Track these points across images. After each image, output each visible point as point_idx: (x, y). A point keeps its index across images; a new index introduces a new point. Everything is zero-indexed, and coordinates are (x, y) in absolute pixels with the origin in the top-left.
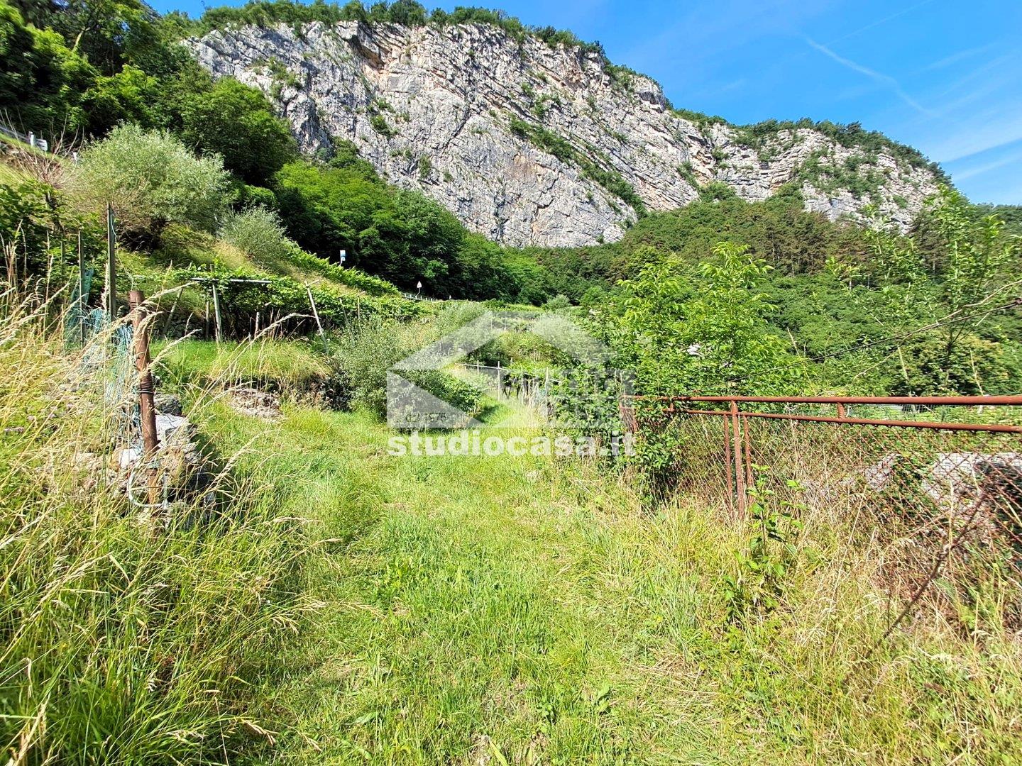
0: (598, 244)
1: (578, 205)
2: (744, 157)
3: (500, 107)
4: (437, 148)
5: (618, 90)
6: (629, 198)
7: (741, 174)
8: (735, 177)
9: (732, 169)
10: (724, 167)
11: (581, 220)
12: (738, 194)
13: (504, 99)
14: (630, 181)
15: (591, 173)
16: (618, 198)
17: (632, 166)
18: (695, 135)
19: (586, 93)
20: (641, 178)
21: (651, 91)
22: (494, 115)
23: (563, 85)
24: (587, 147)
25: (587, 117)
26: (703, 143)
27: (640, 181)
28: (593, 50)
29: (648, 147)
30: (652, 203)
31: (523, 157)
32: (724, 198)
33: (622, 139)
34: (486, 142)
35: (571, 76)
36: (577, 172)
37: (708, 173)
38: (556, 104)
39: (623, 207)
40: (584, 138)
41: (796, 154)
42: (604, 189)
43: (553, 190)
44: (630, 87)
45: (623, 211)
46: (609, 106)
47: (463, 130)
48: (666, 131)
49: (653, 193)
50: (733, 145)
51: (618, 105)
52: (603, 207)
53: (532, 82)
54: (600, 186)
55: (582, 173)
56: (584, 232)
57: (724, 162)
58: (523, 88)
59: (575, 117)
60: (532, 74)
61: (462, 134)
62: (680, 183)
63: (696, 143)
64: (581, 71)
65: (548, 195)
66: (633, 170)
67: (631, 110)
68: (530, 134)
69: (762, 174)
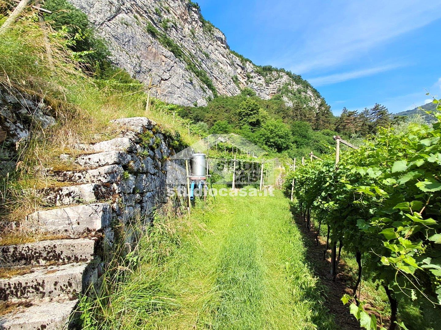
0: (194, 106)
1: (185, 83)
2: (259, 79)
3: (141, 16)
4: (94, 23)
5: (206, 31)
6: (210, 86)
7: (258, 86)
8: (255, 87)
9: (254, 83)
10: (251, 82)
11: (186, 92)
12: (257, 95)
13: (144, 12)
14: (210, 78)
15: (191, 67)
16: (205, 85)
17: (211, 71)
18: (239, 64)
19: (190, 27)
20: (216, 78)
21: (221, 37)
22: (137, 18)
23: (178, 18)
24: (190, 54)
25: (190, 39)
26: (243, 69)
27: (215, 79)
28: (195, 7)
29: (219, 63)
30: (220, 92)
31: (154, 49)
32: (252, 96)
33: (207, 56)
34: (130, 31)
35: (183, 15)
36: (185, 65)
37: (244, 83)
38: (174, 26)
39: (207, 90)
40: (189, 49)
41: (279, 82)
42: (198, 78)
43: (170, 72)
44: (212, 32)
45: (207, 92)
46: (201, 38)
47: (114, 19)
48: (227, 58)
49: (221, 87)
50: (255, 73)
51: (206, 38)
52: (197, 87)
53: (161, 9)
54: (196, 77)
55: (187, 67)
56: (187, 99)
57: (251, 79)
58: (156, 10)
59: (184, 37)
60: (161, 5)
61: (113, 21)
62: (233, 84)
63: (240, 68)
64: (188, 14)
65: (168, 74)
66: (212, 73)
67: (212, 43)
68: (159, 37)
69: (266, 88)
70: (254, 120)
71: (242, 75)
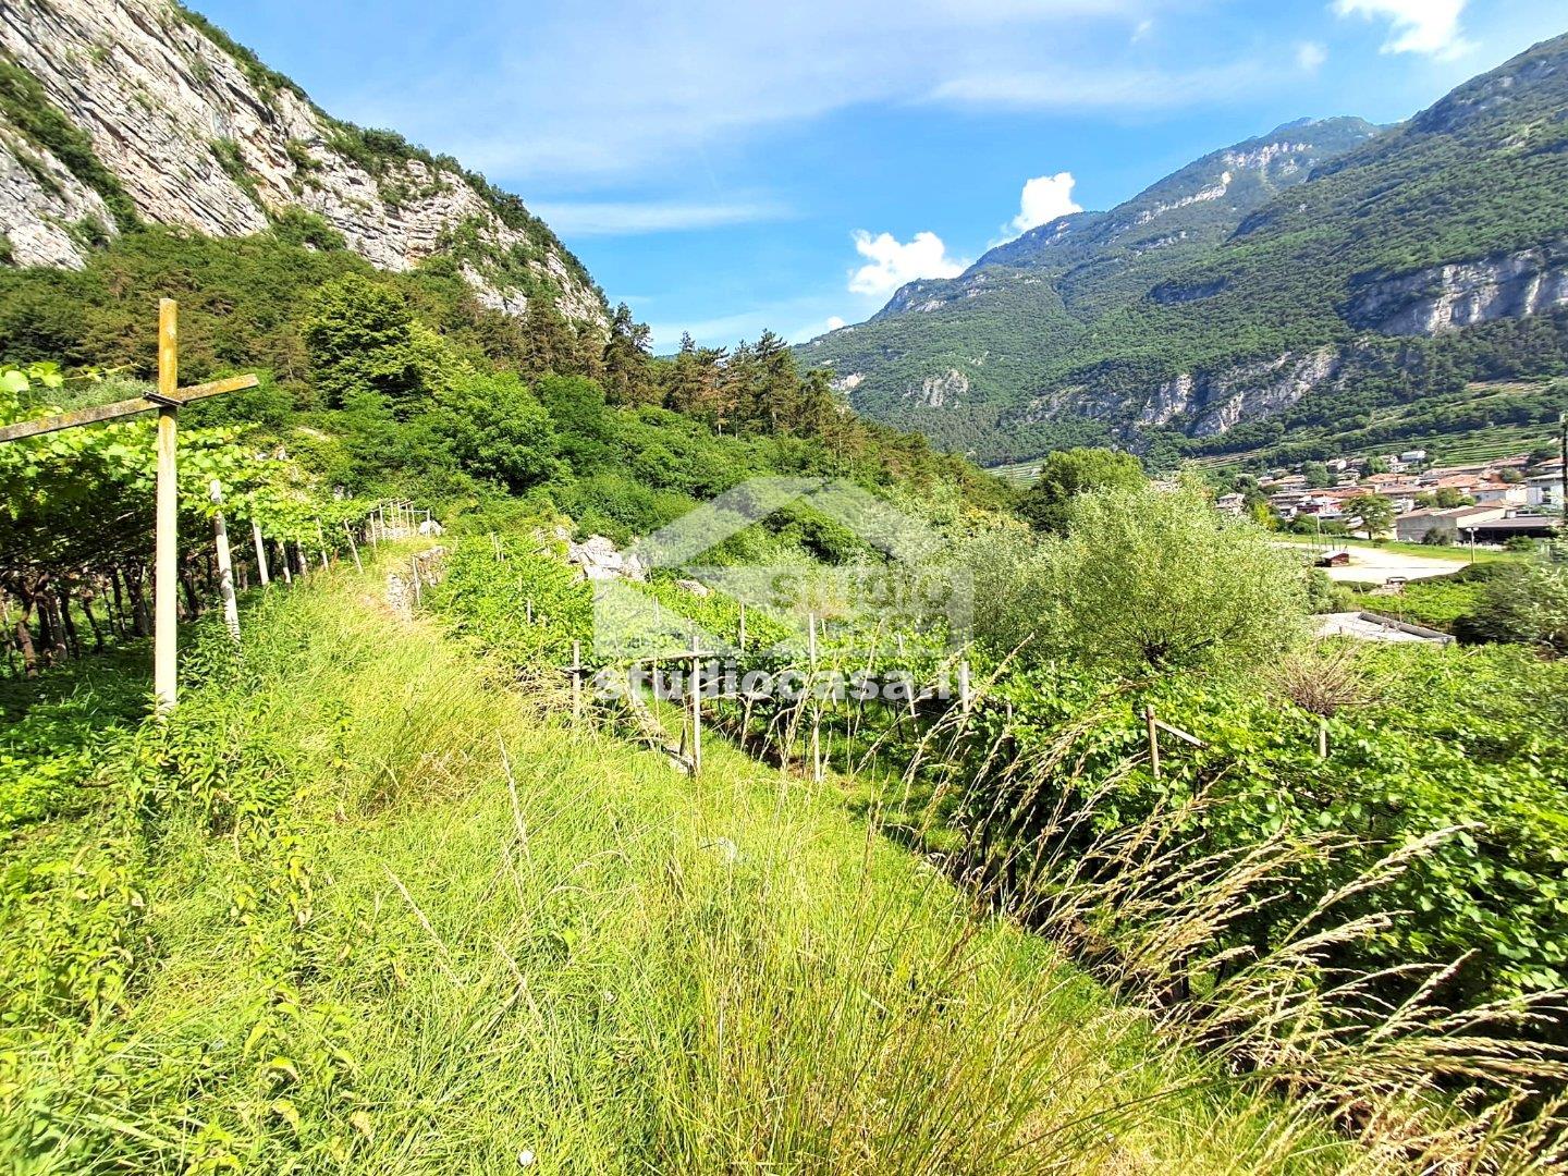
2: (353, 181)
6: (83, 166)
7: (351, 211)
8: (341, 213)
9: (332, 195)
10: (316, 186)
12: (351, 247)
14: (77, 123)
16: (48, 154)
17: (77, 84)
18: (244, 91)
20: (112, 131)
26: (267, 118)
27: (107, 136)
29: (121, 56)
30: (154, 206)
32: (327, 248)
37: (283, 186)
39: (68, 184)
41: (442, 210)
45: (69, 192)
48: (167, 41)
49: (152, 180)
50: (329, 148)
57: (312, 175)
62: (222, 181)
63: (249, 108)
66: (83, 97)
69: (390, 225)
70: (394, 368)
71: (265, 146)
